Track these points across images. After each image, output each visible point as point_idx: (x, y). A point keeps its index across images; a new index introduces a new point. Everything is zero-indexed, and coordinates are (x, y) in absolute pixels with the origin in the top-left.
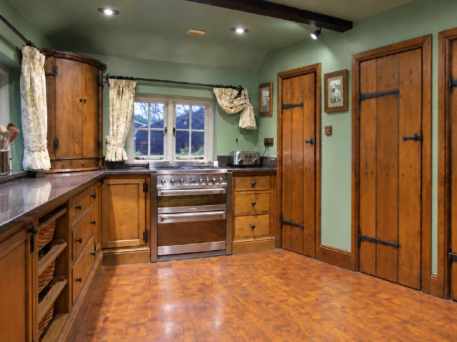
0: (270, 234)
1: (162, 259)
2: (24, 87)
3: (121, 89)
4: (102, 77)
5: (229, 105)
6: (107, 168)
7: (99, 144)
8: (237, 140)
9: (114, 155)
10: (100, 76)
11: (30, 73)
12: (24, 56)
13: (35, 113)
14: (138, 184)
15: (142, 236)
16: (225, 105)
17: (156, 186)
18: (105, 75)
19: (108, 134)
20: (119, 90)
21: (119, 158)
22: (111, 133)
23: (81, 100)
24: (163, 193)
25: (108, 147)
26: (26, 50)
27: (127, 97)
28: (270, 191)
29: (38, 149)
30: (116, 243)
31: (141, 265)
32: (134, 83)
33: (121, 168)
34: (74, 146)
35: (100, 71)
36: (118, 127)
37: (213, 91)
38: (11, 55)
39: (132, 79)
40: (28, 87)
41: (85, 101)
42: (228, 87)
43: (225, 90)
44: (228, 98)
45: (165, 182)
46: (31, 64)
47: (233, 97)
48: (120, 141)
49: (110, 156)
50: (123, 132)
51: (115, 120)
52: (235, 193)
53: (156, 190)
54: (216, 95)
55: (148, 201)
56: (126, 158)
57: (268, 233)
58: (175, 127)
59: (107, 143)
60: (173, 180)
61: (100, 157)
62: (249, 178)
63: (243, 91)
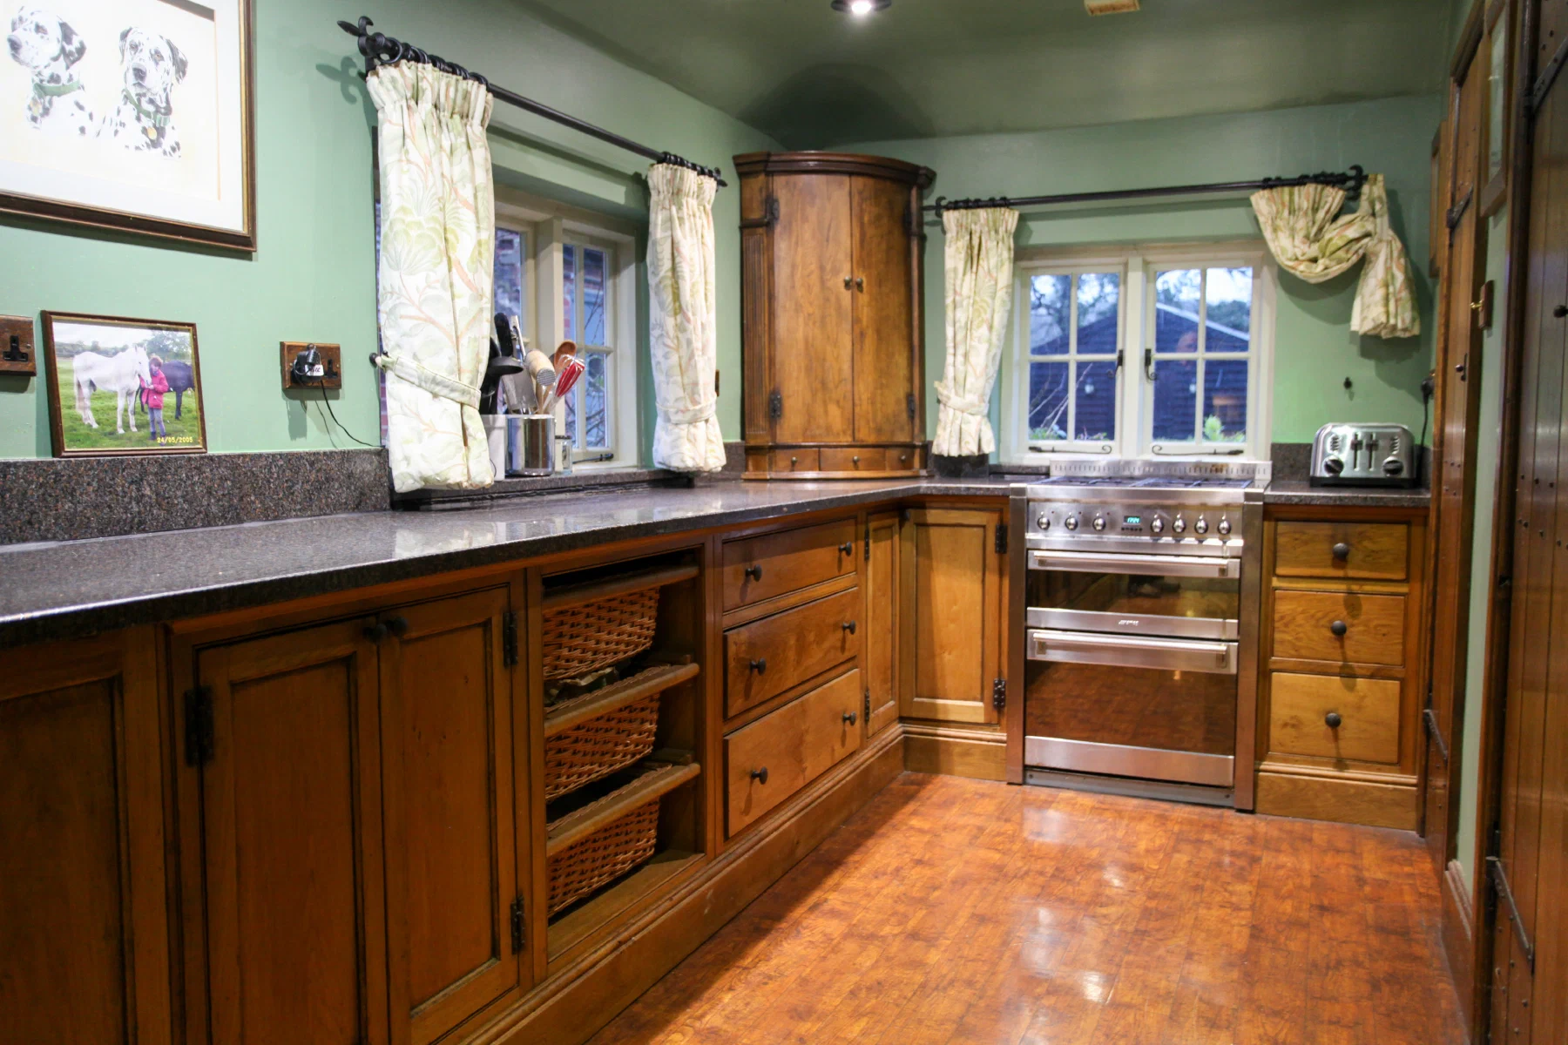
0: (1399, 764)
1: (1037, 778)
2: (657, 267)
3: (975, 242)
4: (922, 209)
5: (1305, 248)
6: (937, 477)
7: (916, 406)
8: (1348, 384)
9: (955, 439)
10: (914, 205)
11: (672, 230)
12: (653, 193)
13: (681, 328)
14: (984, 527)
15: (989, 693)
16: (1290, 255)
17: (1023, 536)
18: (930, 201)
19: (941, 376)
20: (971, 247)
21: (970, 449)
22: (950, 372)
23: (847, 284)
24: (1042, 562)
25: (942, 416)
26: (658, 175)
27: (993, 261)
28: (1404, 589)
29: (688, 416)
30: (934, 705)
31: (986, 786)
32: (1010, 218)
33: (975, 476)
34: (826, 412)
35: (914, 192)
36: (966, 355)
37: (1250, 205)
38: (616, 194)
39: (1005, 203)
40: (667, 264)
41: (859, 285)
42: (1301, 181)
43: (1291, 195)
44: (1301, 223)
45: (1048, 524)
46: (674, 209)
47: (1321, 214)
48: (971, 398)
49: (946, 443)
50: (979, 369)
51: (960, 337)
52: (1275, 582)
53: (1023, 550)
54: (1261, 219)
55: (1006, 582)
56: (989, 448)
57: (1394, 758)
58: (1152, 345)
59: (939, 401)
60: (1072, 521)
61: (918, 443)
62: (1325, 529)
63: (1366, 189)
